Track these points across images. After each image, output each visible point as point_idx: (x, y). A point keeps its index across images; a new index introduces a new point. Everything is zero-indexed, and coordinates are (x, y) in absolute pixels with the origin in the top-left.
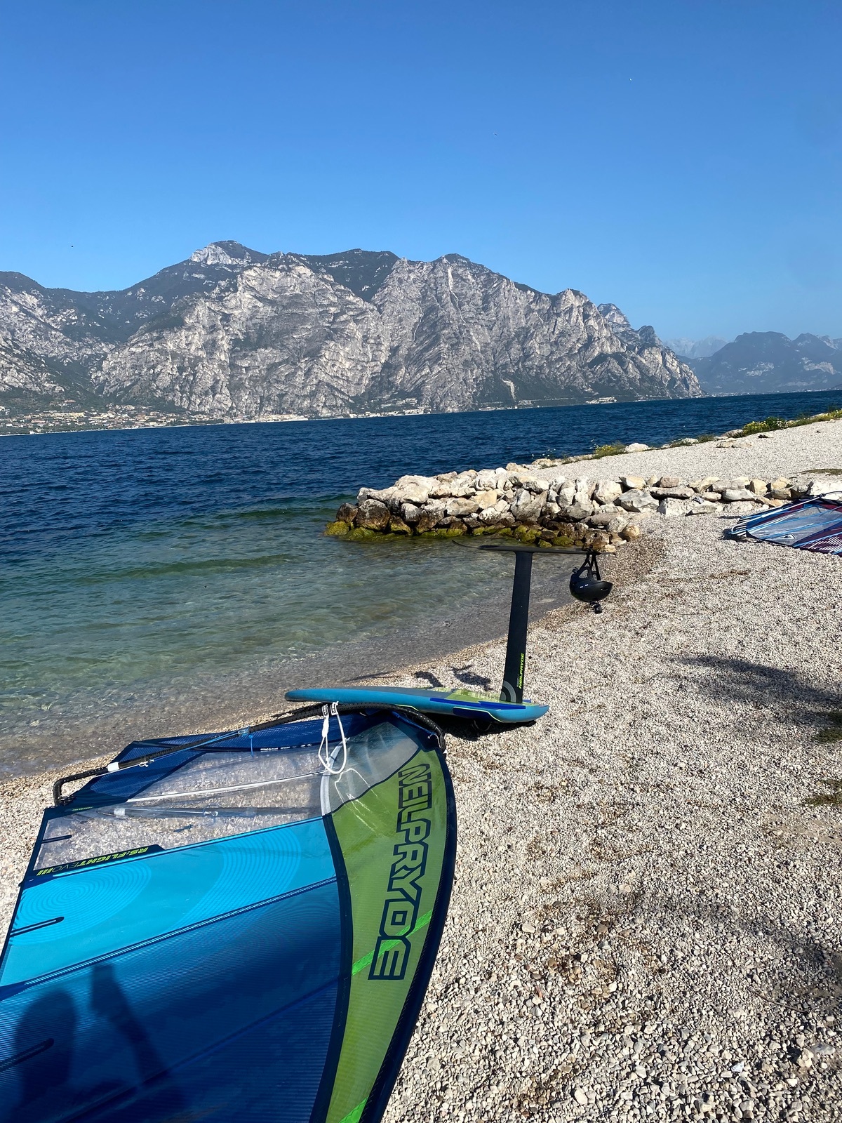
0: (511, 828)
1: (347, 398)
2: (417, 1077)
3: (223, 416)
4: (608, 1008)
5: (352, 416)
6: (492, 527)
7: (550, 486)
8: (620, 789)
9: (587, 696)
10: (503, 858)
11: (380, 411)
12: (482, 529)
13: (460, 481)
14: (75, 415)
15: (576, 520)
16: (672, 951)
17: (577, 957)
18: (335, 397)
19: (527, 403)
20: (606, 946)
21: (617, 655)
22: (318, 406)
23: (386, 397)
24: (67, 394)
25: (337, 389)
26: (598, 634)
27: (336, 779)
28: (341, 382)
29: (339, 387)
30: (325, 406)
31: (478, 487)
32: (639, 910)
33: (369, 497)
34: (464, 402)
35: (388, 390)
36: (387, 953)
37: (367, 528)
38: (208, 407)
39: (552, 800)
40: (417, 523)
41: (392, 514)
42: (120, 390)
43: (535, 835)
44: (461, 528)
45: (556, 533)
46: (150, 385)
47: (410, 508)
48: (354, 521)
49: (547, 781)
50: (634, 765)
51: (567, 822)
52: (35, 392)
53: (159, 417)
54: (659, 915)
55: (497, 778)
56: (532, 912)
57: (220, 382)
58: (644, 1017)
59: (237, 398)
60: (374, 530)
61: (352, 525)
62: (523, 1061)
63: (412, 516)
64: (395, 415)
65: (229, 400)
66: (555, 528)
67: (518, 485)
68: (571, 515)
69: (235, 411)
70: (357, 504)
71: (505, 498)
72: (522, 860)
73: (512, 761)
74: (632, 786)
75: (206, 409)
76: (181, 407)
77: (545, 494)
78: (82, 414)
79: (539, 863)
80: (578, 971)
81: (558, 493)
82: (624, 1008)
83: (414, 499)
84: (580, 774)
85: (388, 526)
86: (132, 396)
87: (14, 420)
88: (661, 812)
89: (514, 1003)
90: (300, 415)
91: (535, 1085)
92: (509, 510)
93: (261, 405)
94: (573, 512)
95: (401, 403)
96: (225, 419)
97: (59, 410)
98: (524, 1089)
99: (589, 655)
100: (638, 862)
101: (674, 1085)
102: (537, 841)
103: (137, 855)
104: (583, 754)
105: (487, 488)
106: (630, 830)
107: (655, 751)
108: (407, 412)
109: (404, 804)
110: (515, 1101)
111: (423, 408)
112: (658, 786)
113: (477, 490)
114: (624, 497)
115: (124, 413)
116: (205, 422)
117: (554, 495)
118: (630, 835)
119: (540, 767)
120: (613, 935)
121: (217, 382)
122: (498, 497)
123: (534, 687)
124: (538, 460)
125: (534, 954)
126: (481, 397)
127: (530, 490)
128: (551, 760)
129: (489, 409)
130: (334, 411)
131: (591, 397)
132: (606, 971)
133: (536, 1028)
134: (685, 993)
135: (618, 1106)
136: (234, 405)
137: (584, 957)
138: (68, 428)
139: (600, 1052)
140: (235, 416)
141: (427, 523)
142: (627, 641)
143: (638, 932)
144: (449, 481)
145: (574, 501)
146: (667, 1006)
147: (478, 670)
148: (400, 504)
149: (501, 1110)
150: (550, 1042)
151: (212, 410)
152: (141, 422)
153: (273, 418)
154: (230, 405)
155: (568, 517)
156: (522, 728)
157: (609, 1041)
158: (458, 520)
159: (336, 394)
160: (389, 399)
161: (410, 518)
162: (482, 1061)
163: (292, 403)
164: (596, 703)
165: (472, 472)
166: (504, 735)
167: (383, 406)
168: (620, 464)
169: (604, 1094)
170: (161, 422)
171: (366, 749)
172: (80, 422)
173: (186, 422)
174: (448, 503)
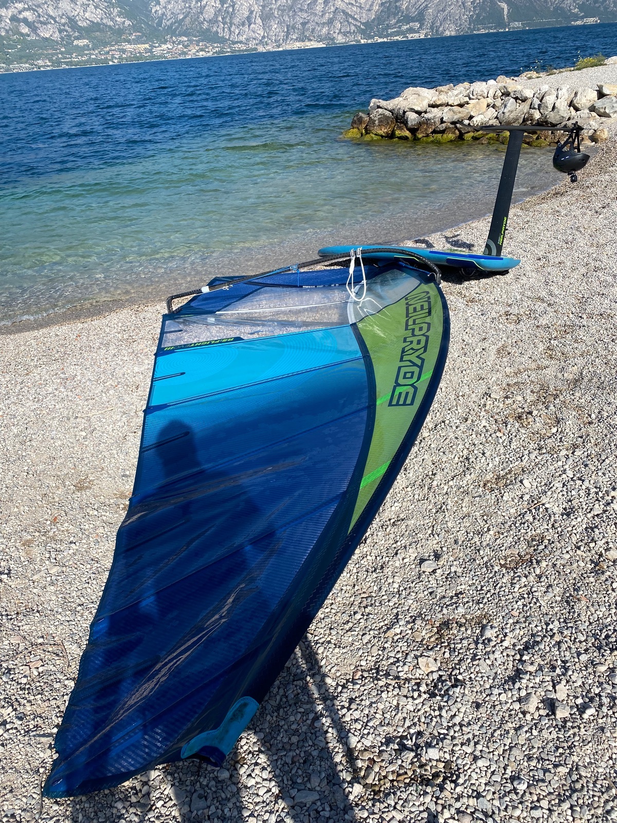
0: (485, 339)
1: (359, 24)
2: (416, 468)
3: (257, 45)
4: (550, 440)
5: (363, 42)
6: (480, 132)
7: (534, 94)
8: (571, 316)
9: (550, 256)
10: (479, 356)
11: (386, 36)
12: (471, 134)
13: (455, 92)
14: (142, 47)
15: (554, 125)
16: (599, 412)
17: (530, 413)
18: (349, 23)
19: (517, 25)
20: (552, 407)
21: (578, 227)
22: (335, 32)
23: (393, 22)
24: (135, 28)
25: (351, 16)
26: (563, 212)
27: (358, 304)
28: (355, 9)
29: (353, 14)
30: (340, 32)
31: (471, 96)
32: (578, 388)
33: (379, 107)
34: (461, 25)
35: (395, 14)
36: (400, 393)
37: (376, 134)
38: (245, 36)
39: (518, 321)
40: (417, 130)
41: (397, 122)
42: (175, 23)
43: (503, 343)
44: (454, 133)
45: (535, 137)
46: (198, 18)
47: (412, 117)
48: (366, 129)
49: (514, 310)
50: (583, 301)
51: (528, 335)
52: (110, 27)
53: (207, 47)
54: (593, 392)
55: (476, 308)
56: (499, 387)
57: (254, 13)
58: (575, 447)
59: (268, 27)
60: (382, 136)
61: (364, 132)
62: (488, 464)
63: (413, 123)
64: (400, 39)
65: (262, 29)
66: (534, 133)
67: (506, 94)
68: (549, 120)
69: (266, 40)
70: (368, 114)
71: (494, 106)
72: (493, 357)
73: (488, 297)
74: (580, 315)
75: (243, 38)
76: (223, 37)
77: (529, 102)
78: (147, 46)
79: (505, 359)
80: (530, 420)
81: (541, 101)
82: (561, 441)
83: (416, 108)
84: (540, 307)
85: (393, 132)
86: (185, 28)
87: (97, 52)
88: (602, 331)
89: (483, 435)
90: (319, 42)
91: (496, 477)
92: (497, 118)
93: (288, 33)
94: (552, 118)
95: (405, 27)
96: (258, 47)
97: (129, 42)
98: (488, 478)
99: (555, 228)
100: (581, 362)
101: (592, 482)
102: (504, 347)
103: (227, 342)
104: (543, 294)
105: (479, 97)
106: (576, 341)
107: (601, 293)
108: (410, 36)
109: (410, 315)
110: (482, 484)
111: (424, 32)
112: (601, 315)
113: (470, 99)
114: (599, 104)
115: (179, 44)
116: (242, 51)
117: (537, 102)
118: (576, 345)
119: (510, 302)
120: (557, 401)
121: (251, 12)
122: (488, 106)
123: (509, 249)
124: (525, 74)
125: (499, 411)
126: (476, 21)
127: (516, 99)
128: (518, 297)
129: (483, 31)
130: (348, 37)
131: (577, 17)
132: (550, 421)
133: (497, 449)
134: (606, 435)
135: (553, 489)
136: (266, 34)
137: (535, 413)
138: (137, 58)
139: (542, 463)
140: (267, 44)
141: (426, 130)
142: (587, 218)
143: (576, 400)
144: (447, 93)
145: (554, 108)
146: (593, 441)
147: (464, 237)
148: (404, 112)
149: (472, 487)
150: (508, 456)
151: (247, 40)
152: (194, 52)
153: (297, 45)
154: (262, 34)
155: (547, 122)
156: (498, 276)
157: (548, 458)
158: (453, 126)
159: (350, 20)
160: (395, 24)
161: (412, 125)
162: (460, 463)
163: (313, 30)
164: (557, 261)
165: (466, 84)
166: (483, 281)
167: (390, 31)
168: (599, 74)
169: (543, 484)
170: (209, 52)
171: (379, 287)
172: (146, 53)
173: (228, 52)
174: (445, 111)
